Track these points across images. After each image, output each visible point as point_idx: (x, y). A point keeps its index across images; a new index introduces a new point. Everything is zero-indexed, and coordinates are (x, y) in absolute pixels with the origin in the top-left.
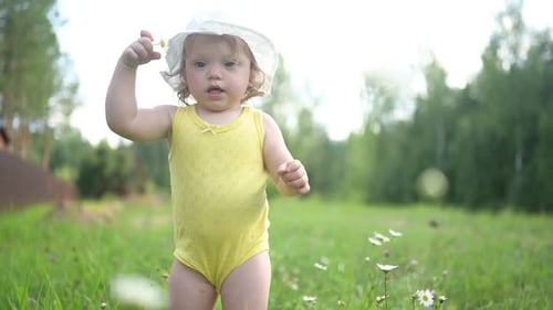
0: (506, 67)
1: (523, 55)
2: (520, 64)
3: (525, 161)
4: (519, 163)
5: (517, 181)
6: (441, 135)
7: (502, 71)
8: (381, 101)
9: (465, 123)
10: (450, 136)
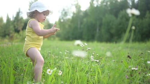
0: (95, 6)
1: (99, 3)
2: (99, 6)
3: (99, 30)
4: (98, 30)
5: (97, 35)
6: (79, 23)
7: (94, 7)
8: (64, 13)
9: (85, 20)
10: (81, 23)
